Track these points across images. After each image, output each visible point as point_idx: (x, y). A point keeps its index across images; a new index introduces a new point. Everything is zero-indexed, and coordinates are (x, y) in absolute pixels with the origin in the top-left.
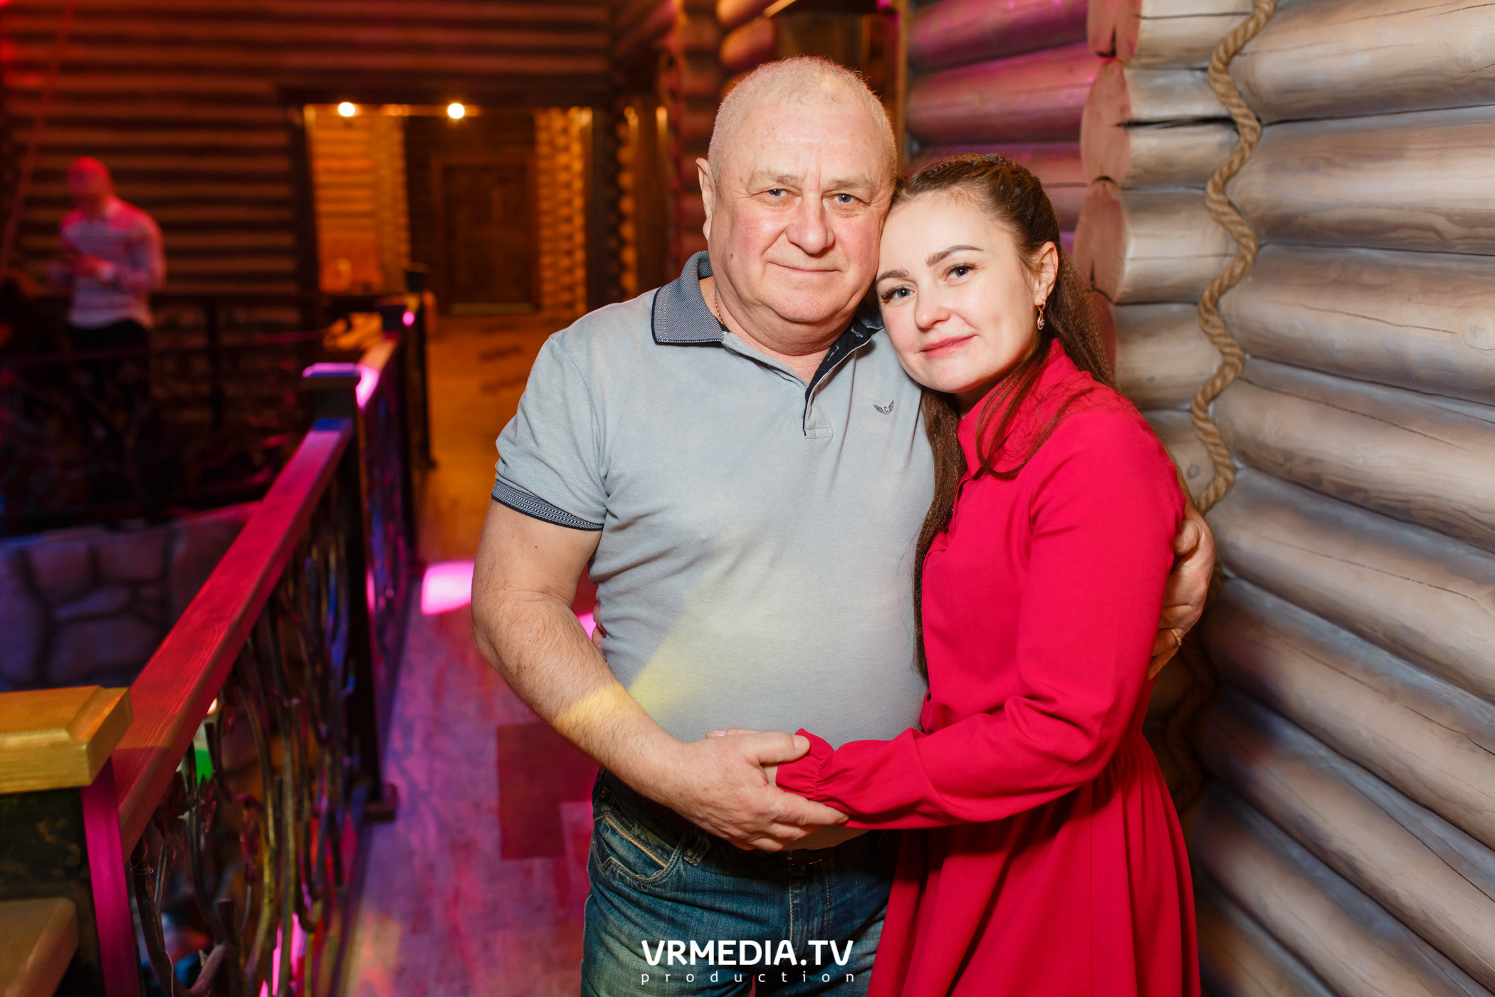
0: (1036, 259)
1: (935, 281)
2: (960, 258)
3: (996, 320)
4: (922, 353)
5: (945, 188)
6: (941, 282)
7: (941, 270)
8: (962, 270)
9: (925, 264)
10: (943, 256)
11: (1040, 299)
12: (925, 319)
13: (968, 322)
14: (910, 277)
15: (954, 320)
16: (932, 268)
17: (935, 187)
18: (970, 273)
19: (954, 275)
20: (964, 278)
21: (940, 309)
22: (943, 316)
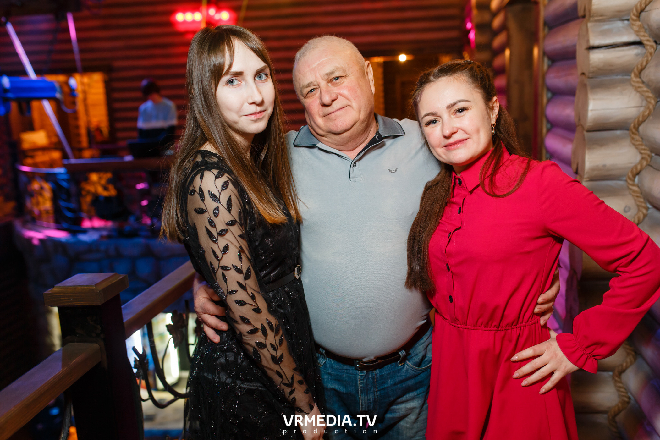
0: (491, 105)
1: (450, 116)
2: (461, 105)
3: (478, 131)
4: (444, 148)
5: (451, 75)
6: (452, 116)
7: (452, 111)
8: (461, 110)
9: (445, 108)
10: (454, 105)
11: (493, 122)
12: (447, 133)
13: (466, 132)
14: (438, 115)
15: (460, 131)
16: (449, 110)
17: (447, 75)
18: (465, 112)
19: (458, 113)
20: (462, 113)
21: (453, 128)
22: (455, 131)
